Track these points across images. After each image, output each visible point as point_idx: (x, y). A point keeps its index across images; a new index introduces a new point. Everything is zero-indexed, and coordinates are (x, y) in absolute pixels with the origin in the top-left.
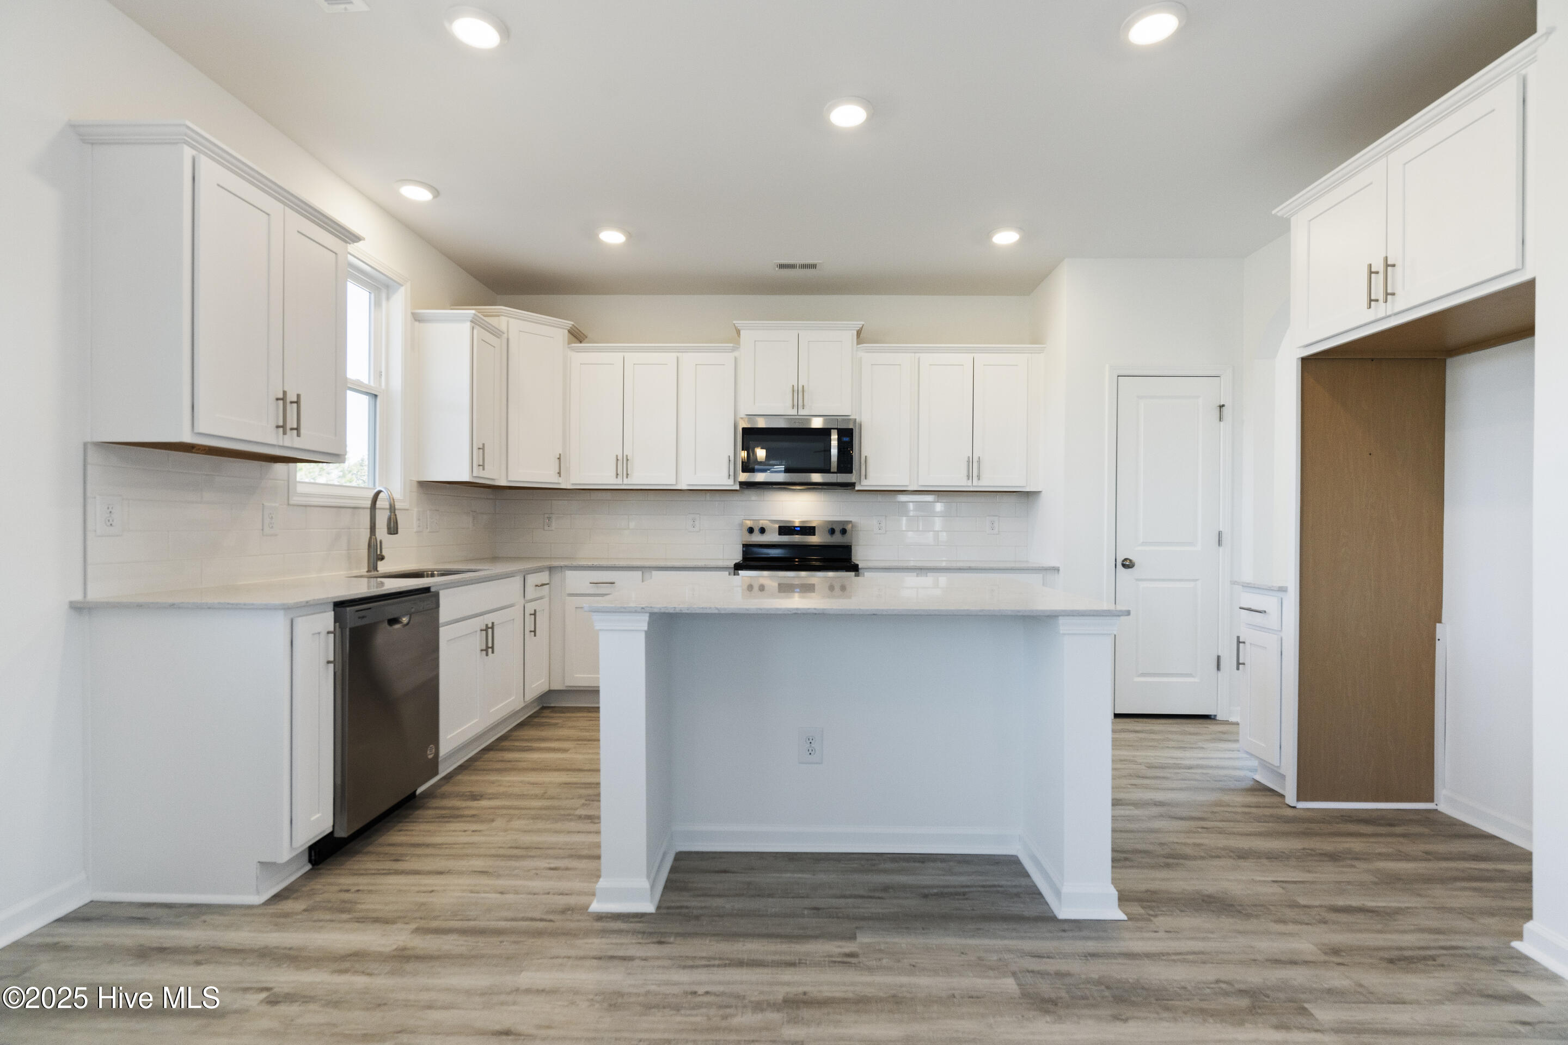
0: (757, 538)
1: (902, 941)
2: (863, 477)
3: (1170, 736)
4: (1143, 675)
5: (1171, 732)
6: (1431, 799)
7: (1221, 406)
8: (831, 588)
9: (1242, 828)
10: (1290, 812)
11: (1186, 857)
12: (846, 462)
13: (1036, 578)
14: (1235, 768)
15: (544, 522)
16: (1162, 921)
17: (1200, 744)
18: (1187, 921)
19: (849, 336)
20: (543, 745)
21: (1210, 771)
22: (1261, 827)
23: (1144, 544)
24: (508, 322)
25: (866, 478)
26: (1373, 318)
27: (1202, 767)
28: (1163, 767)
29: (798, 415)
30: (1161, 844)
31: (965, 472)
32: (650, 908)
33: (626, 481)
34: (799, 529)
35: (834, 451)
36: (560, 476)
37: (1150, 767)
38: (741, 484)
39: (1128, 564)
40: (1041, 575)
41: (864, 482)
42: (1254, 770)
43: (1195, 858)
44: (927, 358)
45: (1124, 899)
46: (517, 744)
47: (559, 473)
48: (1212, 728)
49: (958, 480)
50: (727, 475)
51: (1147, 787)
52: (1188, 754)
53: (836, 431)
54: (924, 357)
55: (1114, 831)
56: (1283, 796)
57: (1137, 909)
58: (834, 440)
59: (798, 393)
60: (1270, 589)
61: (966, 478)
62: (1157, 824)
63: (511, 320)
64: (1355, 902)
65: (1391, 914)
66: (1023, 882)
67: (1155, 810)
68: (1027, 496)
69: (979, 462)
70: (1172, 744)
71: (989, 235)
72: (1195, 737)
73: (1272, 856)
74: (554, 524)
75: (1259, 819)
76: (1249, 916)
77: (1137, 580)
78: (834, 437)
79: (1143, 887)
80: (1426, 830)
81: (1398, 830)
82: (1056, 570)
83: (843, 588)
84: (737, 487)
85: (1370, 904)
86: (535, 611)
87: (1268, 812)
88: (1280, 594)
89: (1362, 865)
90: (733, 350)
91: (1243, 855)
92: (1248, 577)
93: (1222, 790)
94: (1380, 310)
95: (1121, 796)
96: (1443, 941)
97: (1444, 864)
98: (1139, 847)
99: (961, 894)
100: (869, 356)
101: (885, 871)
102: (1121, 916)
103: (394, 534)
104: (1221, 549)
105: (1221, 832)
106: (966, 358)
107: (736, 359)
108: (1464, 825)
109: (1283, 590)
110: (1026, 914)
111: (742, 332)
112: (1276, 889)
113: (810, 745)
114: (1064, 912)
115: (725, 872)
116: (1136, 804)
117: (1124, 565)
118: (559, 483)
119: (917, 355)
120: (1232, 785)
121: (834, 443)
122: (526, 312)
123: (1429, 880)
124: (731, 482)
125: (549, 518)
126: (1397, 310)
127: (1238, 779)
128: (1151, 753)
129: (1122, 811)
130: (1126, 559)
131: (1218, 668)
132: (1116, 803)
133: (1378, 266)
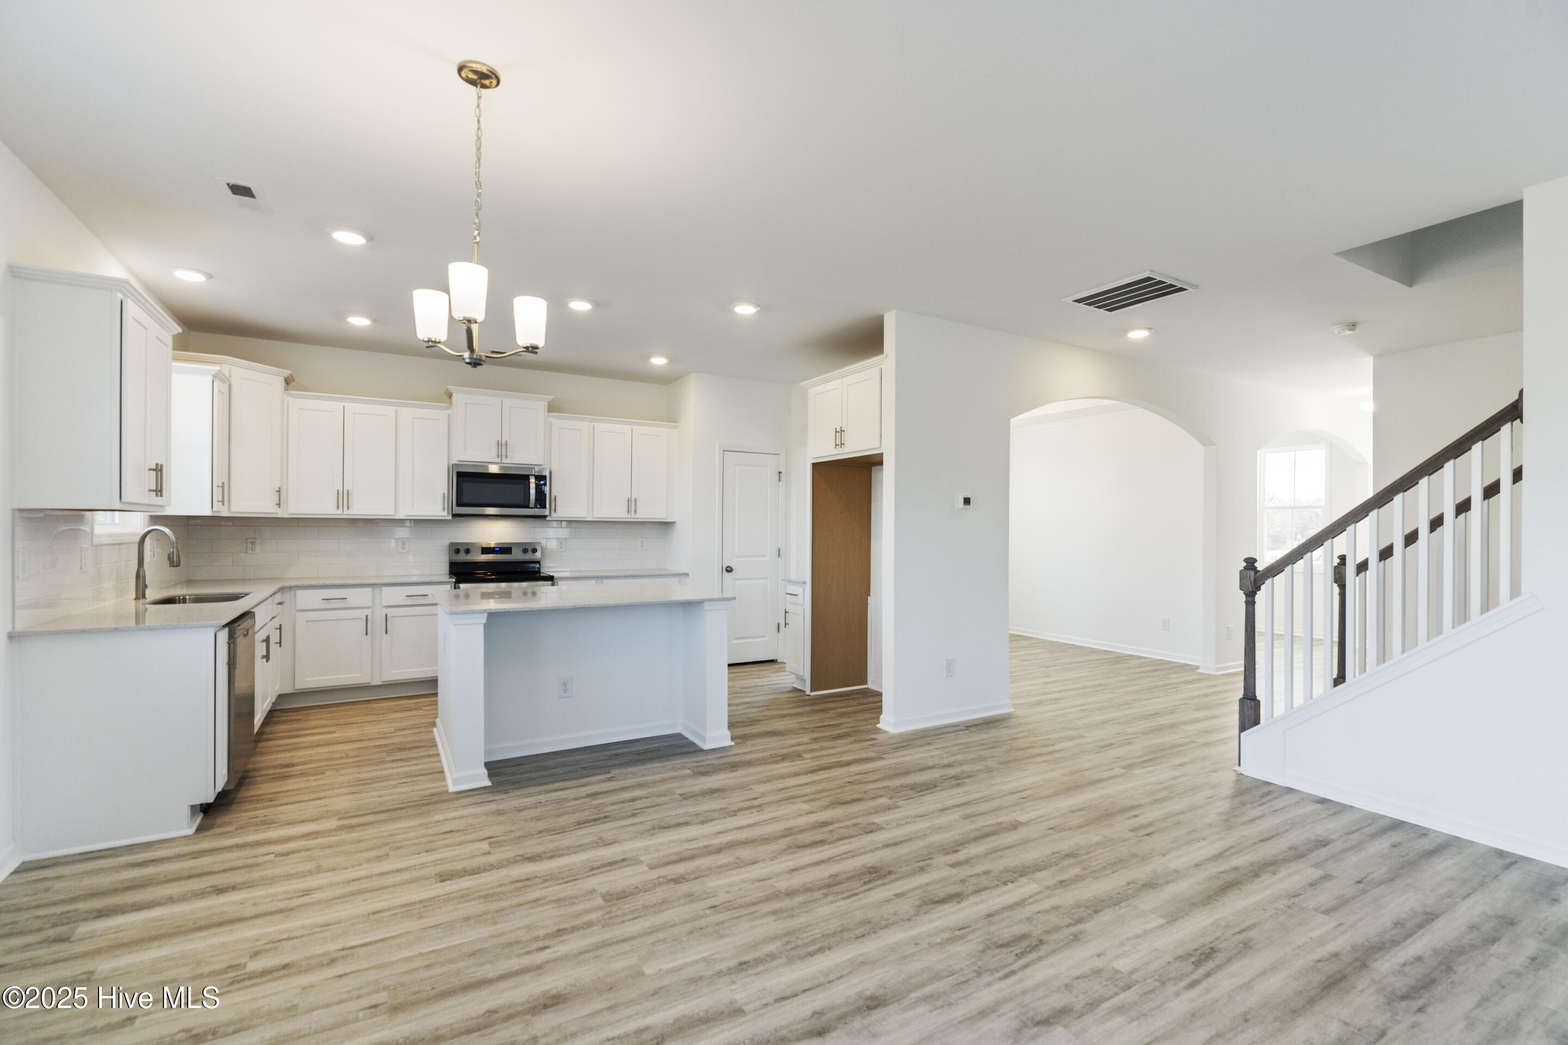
0: (462, 557)
1: (634, 769)
2: (553, 511)
3: (753, 673)
4: (738, 639)
5: (754, 671)
6: (866, 683)
7: (780, 473)
8: (525, 594)
9: (787, 706)
10: (807, 698)
11: (760, 721)
12: (541, 500)
13: (674, 581)
14: (784, 683)
15: (247, 547)
16: (749, 743)
17: (768, 675)
18: (760, 741)
19: (542, 406)
20: (304, 732)
21: (773, 686)
22: (794, 705)
23: (738, 556)
24: (230, 370)
25: (555, 512)
26: (837, 453)
27: (769, 685)
28: (749, 688)
29: (501, 463)
30: (748, 718)
31: (626, 509)
32: (488, 783)
33: (346, 511)
34: (498, 549)
35: (533, 491)
36: (280, 507)
37: (742, 688)
38: (455, 516)
39: (729, 570)
40: (677, 579)
41: (553, 514)
42: (793, 683)
43: (763, 720)
44: (600, 426)
45: (733, 739)
46: (279, 735)
47: (279, 505)
48: (775, 666)
49: (620, 513)
50: (442, 507)
51: (743, 697)
52: (762, 680)
53: (533, 477)
54: (596, 424)
55: (729, 716)
56: (805, 692)
57: (739, 741)
58: (532, 483)
59: (502, 447)
60: (799, 583)
61: (626, 513)
62: (747, 711)
63: (233, 368)
64: (826, 724)
65: (838, 725)
66: (686, 741)
67: (745, 706)
68: (666, 525)
69: (635, 501)
70: (754, 676)
71: (648, 358)
72: (766, 672)
73: (796, 715)
74: (258, 548)
75: (793, 702)
76: (784, 735)
77: (735, 579)
78: (532, 480)
79: (741, 733)
80: (860, 696)
81: (850, 697)
82: (687, 575)
83: (534, 594)
84: (450, 518)
85: (832, 723)
86: (281, 625)
87: (797, 699)
88: (803, 585)
89: (831, 712)
90: (446, 408)
91: (784, 716)
92: (793, 577)
93: (777, 693)
94: (839, 450)
95: (731, 702)
96: (855, 729)
97: (865, 706)
98: (739, 720)
99: (657, 750)
100: (559, 422)
101: (613, 749)
102: (732, 743)
103: (177, 566)
104: (780, 559)
105: (776, 709)
106: (627, 428)
107: (449, 415)
108: (877, 691)
109: (804, 583)
110: (689, 751)
111: (454, 396)
112: (797, 725)
113: (565, 687)
114: (707, 746)
115: (520, 765)
116: (736, 705)
117: (727, 571)
118: (276, 513)
119: (593, 424)
120: (782, 690)
121: (533, 486)
122: (249, 362)
123: (855, 712)
124: (445, 513)
125: (253, 543)
126: (845, 452)
127: (786, 688)
128: (742, 682)
129: (732, 708)
130: (728, 567)
131: (778, 631)
132: (729, 705)
133: (838, 430)
